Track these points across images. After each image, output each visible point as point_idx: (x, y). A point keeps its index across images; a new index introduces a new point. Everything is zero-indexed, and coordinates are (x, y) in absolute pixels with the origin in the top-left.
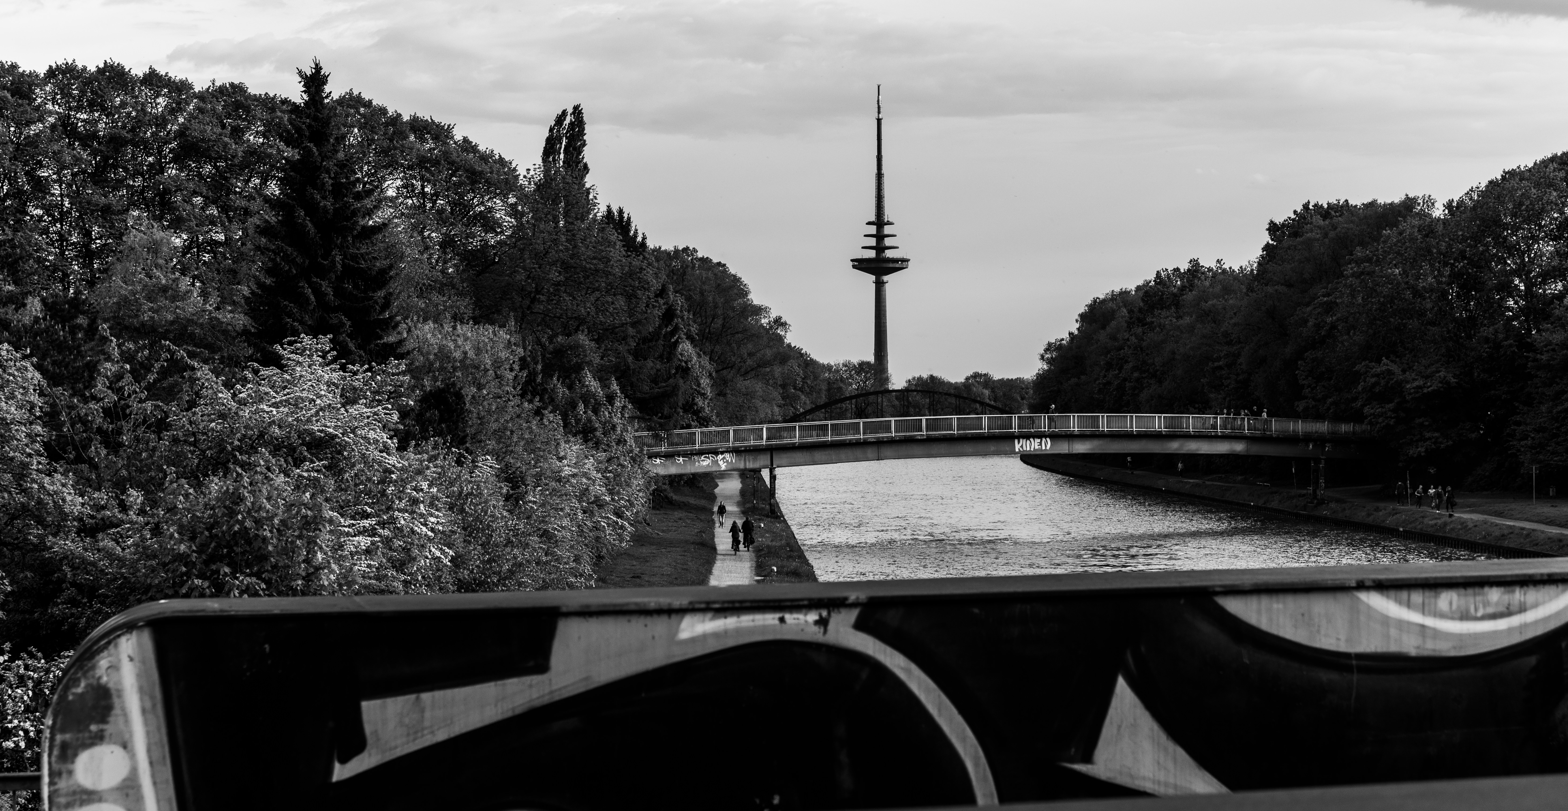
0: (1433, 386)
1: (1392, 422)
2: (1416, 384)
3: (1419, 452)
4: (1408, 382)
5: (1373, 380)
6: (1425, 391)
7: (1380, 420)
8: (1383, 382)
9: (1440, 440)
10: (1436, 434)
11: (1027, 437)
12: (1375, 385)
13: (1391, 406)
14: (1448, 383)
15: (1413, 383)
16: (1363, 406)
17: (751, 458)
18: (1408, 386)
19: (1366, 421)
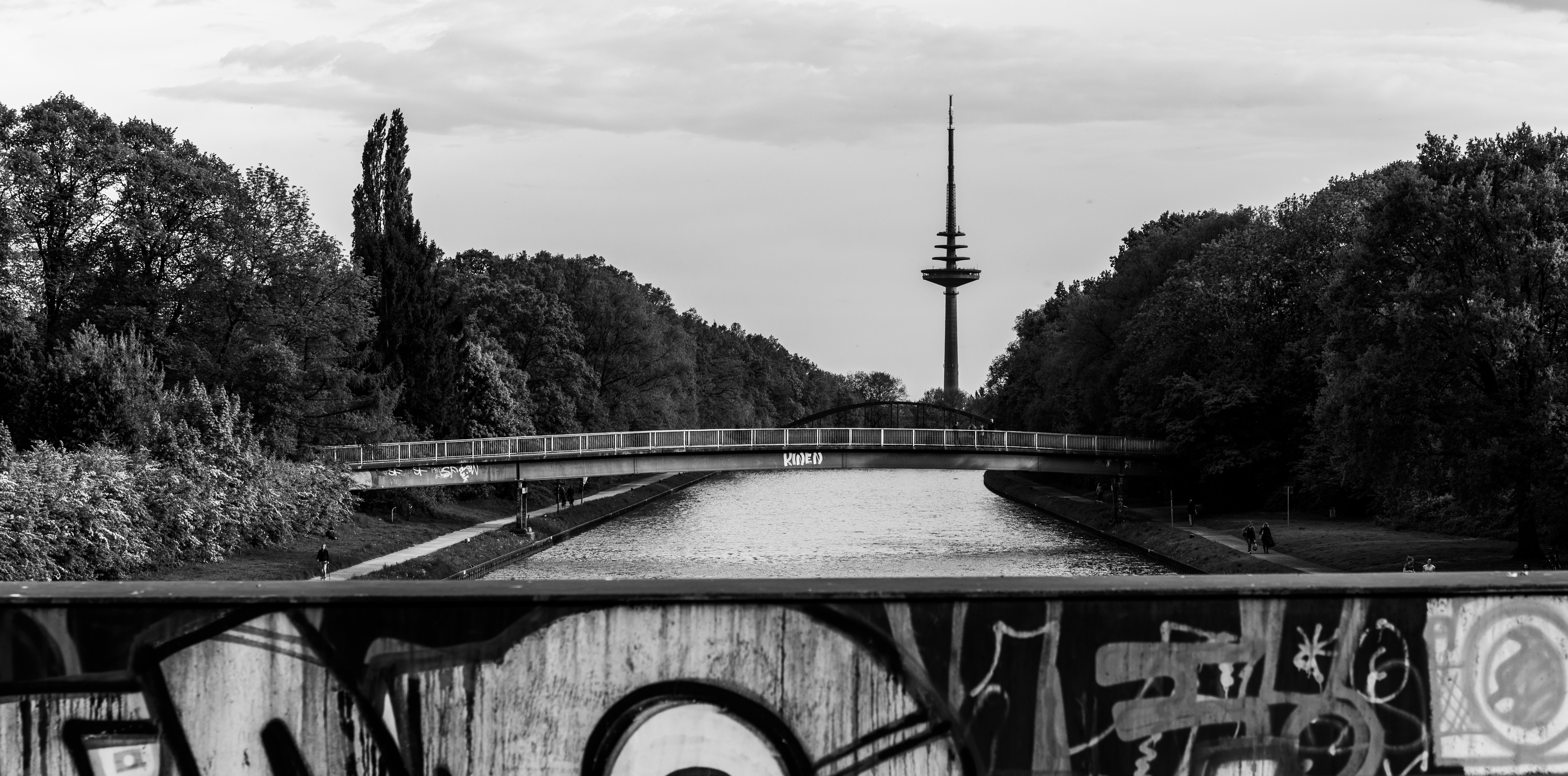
0: (1233, 402)
1: (1192, 439)
2: (1216, 399)
3: (1218, 470)
4: (1207, 398)
5: (1175, 396)
6: (1224, 407)
7: (1181, 437)
8: (1184, 398)
9: (1239, 458)
10: (1235, 452)
11: (797, 451)
12: (1178, 400)
13: (1191, 422)
14: (1247, 399)
15: (1213, 399)
16: (1166, 422)
17: (496, 470)
18: (1207, 402)
19: (1168, 438)
